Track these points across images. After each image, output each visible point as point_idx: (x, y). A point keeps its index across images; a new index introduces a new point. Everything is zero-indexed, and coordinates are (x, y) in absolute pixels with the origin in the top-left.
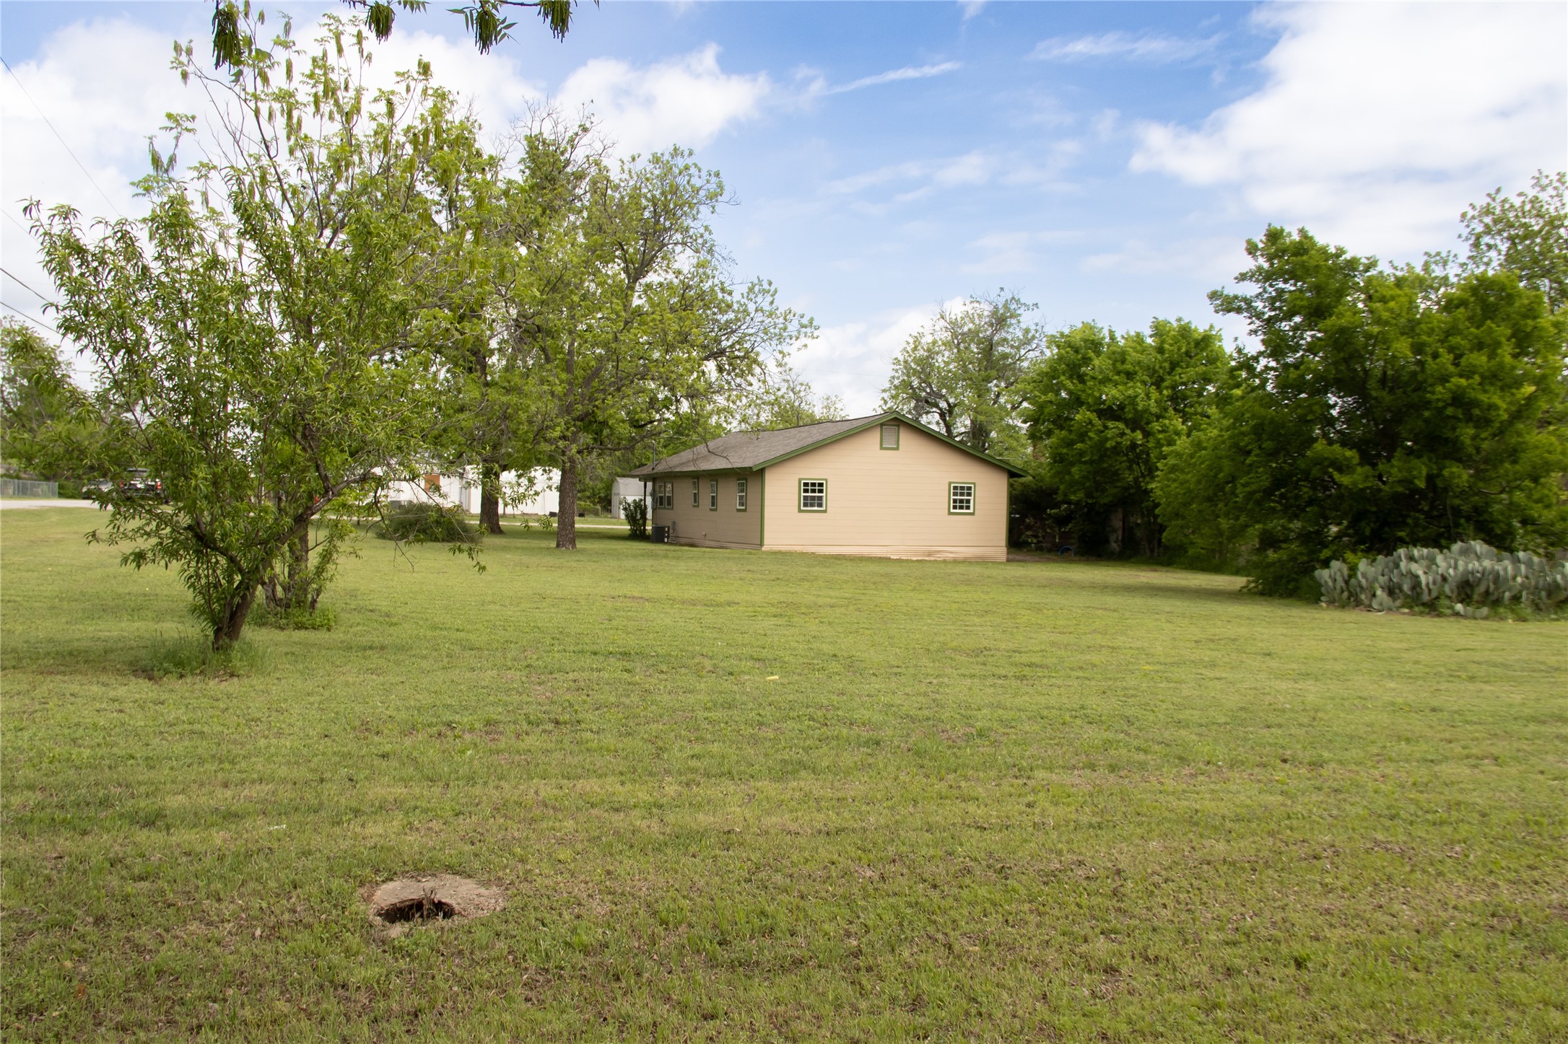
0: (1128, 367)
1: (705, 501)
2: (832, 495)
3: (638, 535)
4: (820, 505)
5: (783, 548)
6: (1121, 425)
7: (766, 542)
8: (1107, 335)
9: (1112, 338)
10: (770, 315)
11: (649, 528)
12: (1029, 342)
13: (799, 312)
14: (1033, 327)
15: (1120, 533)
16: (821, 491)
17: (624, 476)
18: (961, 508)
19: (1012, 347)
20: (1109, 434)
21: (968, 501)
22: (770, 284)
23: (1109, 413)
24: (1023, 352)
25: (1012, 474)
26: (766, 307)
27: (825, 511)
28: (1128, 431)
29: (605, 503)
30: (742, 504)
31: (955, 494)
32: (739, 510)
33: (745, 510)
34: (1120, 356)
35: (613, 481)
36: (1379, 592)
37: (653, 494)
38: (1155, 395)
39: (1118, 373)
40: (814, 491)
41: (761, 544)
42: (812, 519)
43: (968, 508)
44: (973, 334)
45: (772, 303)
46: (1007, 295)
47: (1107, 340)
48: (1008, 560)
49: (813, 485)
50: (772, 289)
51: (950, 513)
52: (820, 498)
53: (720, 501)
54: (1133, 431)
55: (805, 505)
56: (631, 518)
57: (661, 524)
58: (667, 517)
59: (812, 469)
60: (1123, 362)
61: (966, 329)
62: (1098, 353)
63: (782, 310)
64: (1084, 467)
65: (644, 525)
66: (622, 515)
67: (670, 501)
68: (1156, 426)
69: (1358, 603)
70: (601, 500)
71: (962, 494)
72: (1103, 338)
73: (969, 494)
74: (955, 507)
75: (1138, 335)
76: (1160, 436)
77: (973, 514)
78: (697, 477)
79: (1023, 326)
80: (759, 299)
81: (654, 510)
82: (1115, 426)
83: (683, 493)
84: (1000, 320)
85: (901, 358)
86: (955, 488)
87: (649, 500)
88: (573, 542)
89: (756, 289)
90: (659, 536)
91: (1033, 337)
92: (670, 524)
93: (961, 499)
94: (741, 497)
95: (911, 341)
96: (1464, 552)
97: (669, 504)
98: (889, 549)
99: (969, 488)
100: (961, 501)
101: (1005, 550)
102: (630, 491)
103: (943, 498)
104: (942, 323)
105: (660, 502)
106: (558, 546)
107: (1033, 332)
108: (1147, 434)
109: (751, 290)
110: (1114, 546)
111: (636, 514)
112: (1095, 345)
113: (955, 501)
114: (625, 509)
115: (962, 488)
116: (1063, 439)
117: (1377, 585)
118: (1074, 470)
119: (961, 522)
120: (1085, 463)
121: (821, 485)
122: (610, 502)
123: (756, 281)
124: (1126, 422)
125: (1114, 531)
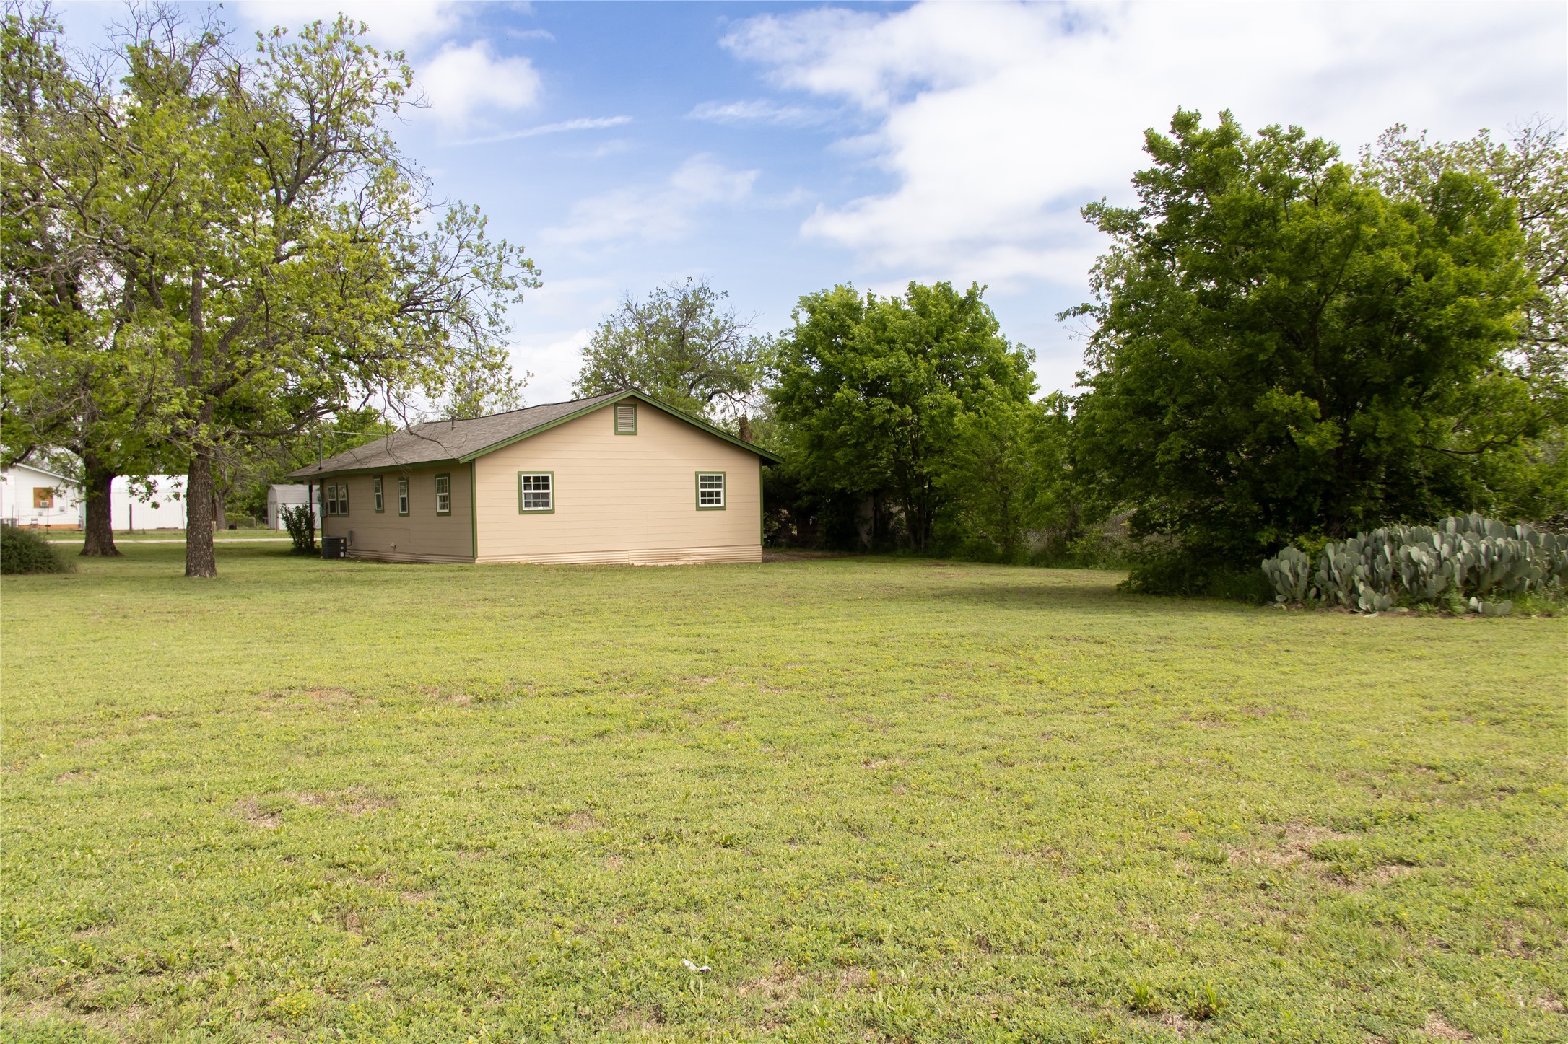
0: (890, 334)
1: (392, 504)
2: (560, 491)
3: (303, 549)
4: (546, 504)
5: (502, 560)
6: (889, 402)
7: (480, 552)
8: (866, 301)
9: (871, 303)
10: (479, 254)
11: (318, 539)
12: (719, 333)
13: (517, 246)
14: (722, 319)
15: (872, 522)
16: (546, 487)
17: (281, 483)
18: (711, 501)
19: (703, 338)
20: (875, 411)
21: (718, 494)
22: (477, 210)
23: (874, 388)
24: (713, 343)
25: (765, 461)
26: (473, 239)
27: (552, 512)
28: (895, 407)
29: (260, 513)
30: (443, 507)
31: (703, 486)
32: (439, 514)
33: (449, 514)
34: (880, 324)
35: (269, 488)
36: (1361, 588)
37: (322, 499)
38: (922, 364)
39: (879, 342)
40: (537, 487)
41: (474, 556)
42: (537, 521)
43: (718, 501)
44: (664, 325)
45: (480, 237)
46: (695, 284)
47: (866, 305)
48: (765, 561)
49: (537, 479)
50: (480, 217)
51: (698, 509)
52: (546, 495)
53: (413, 505)
54: (902, 406)
55: (527, 504)
56: (294, 528)
57: (334, 535)
58: (341, 527)
59: (535, 461)
60: (885, 329)
61: (654, 320)
62: (857, 321)
63: (495, 243)
64: (848, 450)
65: (312, 536)
66: (282, 525)
67: (344, 506)
68: (926, 400)
69: (1334, 603)
70: (252, 510)
71: (711, 486)
72: (861, 303)
73: (719, 486)
74: (703, 501)
75: (895, 300)
76: (934, 412)
77: (724, 509)
78: (380, 474)
79: (713, 316)
80: (463, 233)
81: (323, 518)
82: (881, 404)
83: (361, 497)
84: (689, 311)
85: (592, 348)
86: (703, 479)
87: (316, 508)
88: (211, 566)
89: (459, 217)
90: (333, 550)
91: (723, 328)
92: (345, 534)
93: (710, 492)
94: (444, 499)
95: (601, 330)
96: (1462, 528)
97: (344, 510)
98: (631, 554)
99: (719, 478)
100: (710, 494)
101: (760, 548)
102: (290, 497)
103: (690, 492)
104: (629, 314)
105: (330, 508)
106: (188, 573)
107: (722, 323)
108: (916, 410)
109: (451, 219)
110: (865, 537)
111: (300, 524)
112: (853, 310)
113: (703, 494)
114: (285, 518)
115: (711, 478)
116: (824, 421)
117: (1356, 578)
118: (838, 454)
119: (711, 517)
120: (850, 446)
121: (546, 479)
122: (265, 513)
123: (457, 208)
124: (892, 397)
125: (866, 521)
